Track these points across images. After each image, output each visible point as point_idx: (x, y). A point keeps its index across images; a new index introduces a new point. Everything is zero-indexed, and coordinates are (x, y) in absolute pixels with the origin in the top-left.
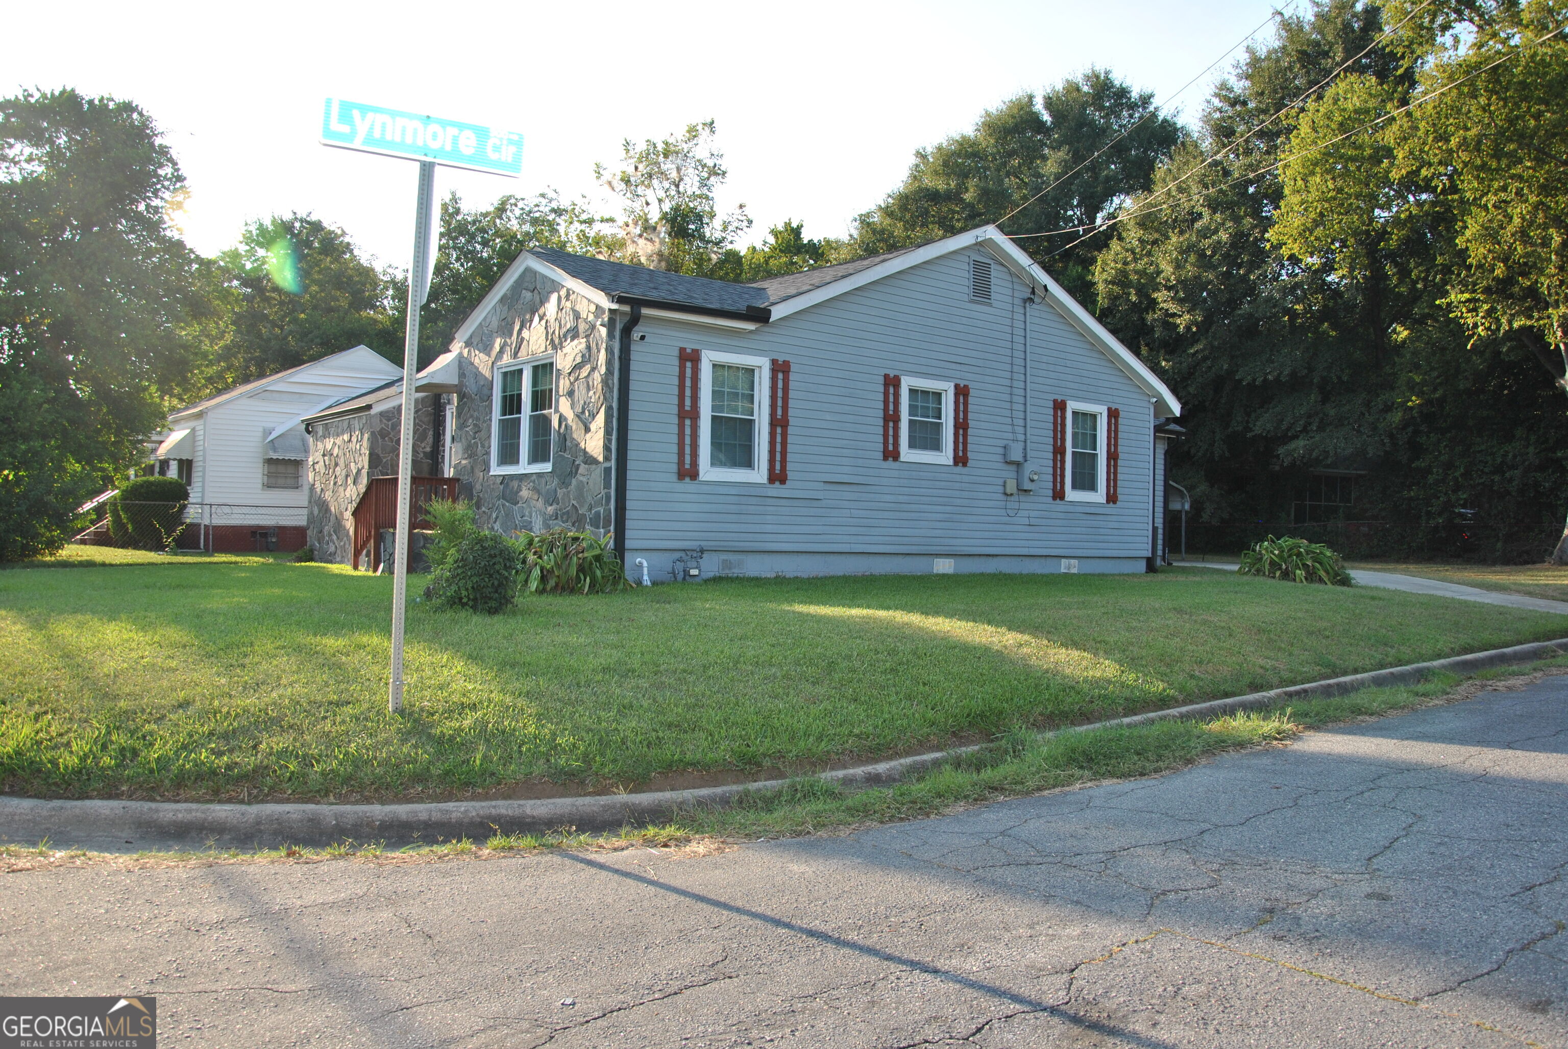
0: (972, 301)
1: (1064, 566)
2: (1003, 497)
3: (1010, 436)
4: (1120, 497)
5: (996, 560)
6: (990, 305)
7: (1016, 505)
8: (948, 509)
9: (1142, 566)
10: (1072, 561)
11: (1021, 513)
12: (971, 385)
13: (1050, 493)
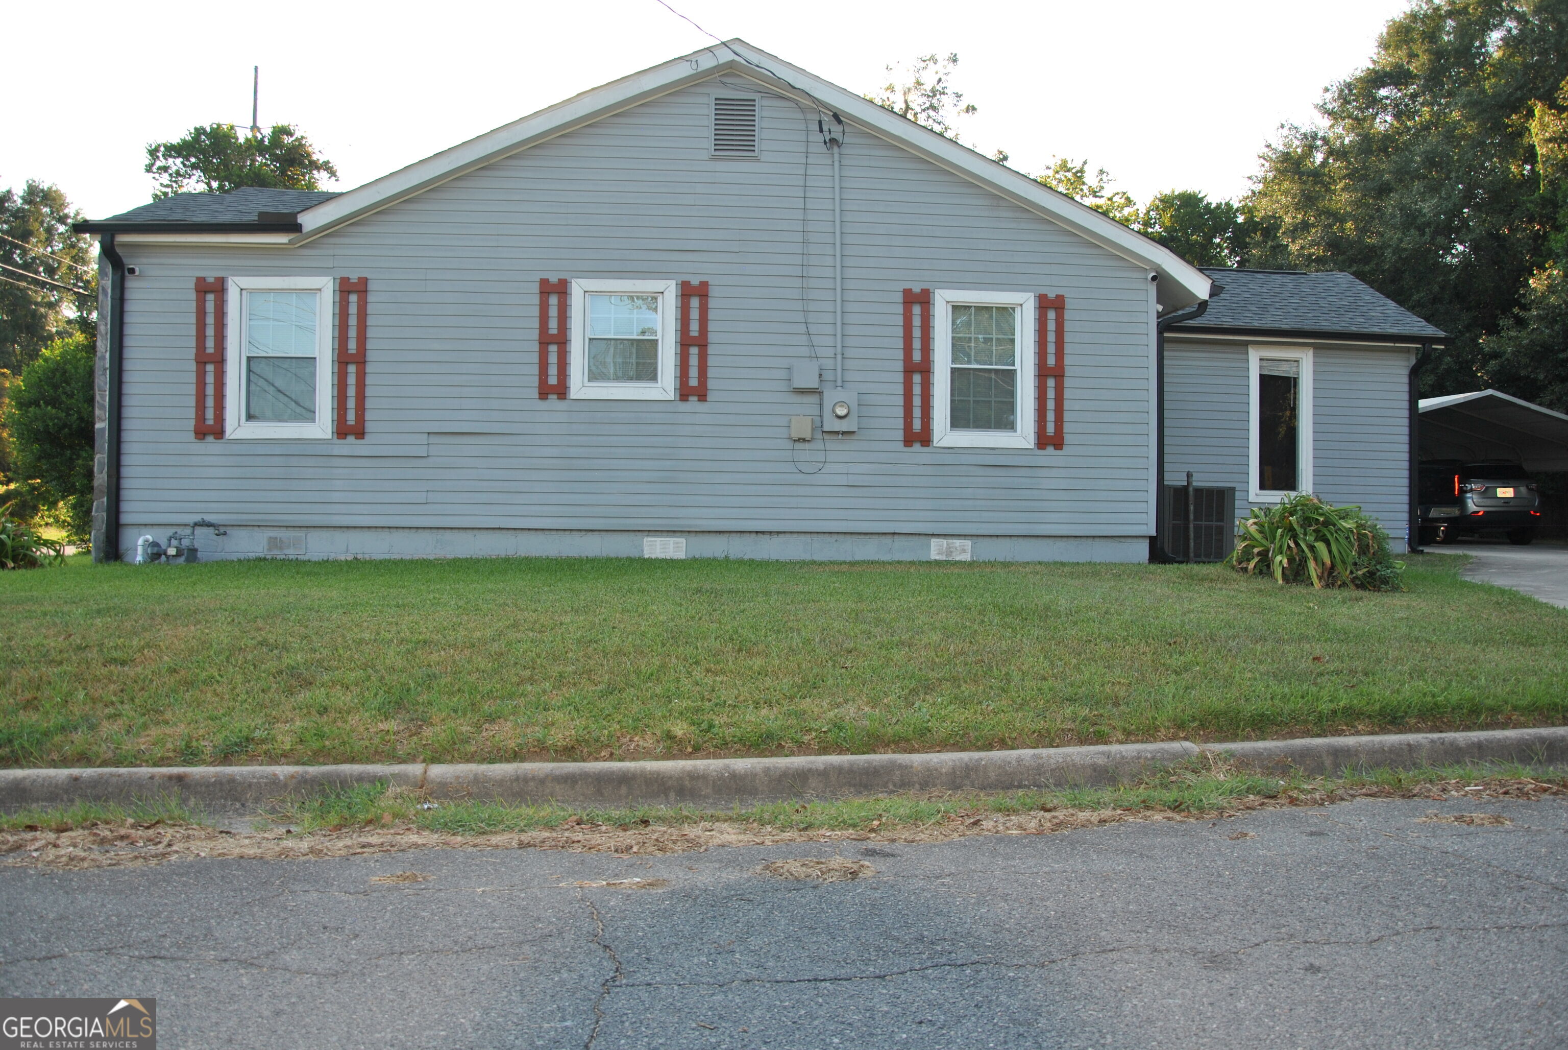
0: (714, 159)
1: (936, 550)
2: (789, 445)
3: (804, 351)
4: (1067, 439)
5: (776, 540)
6: (756, 159)
7: (821, 457)
8: (668, 464)
9: (1142, 551)
10: (957, 542)
11: (828, 468)
12: (711, 281)
13: (900, 435)
